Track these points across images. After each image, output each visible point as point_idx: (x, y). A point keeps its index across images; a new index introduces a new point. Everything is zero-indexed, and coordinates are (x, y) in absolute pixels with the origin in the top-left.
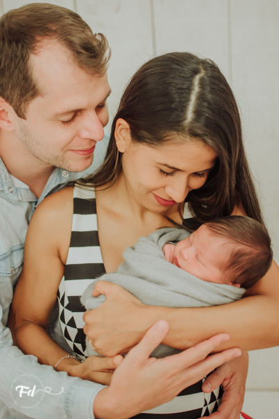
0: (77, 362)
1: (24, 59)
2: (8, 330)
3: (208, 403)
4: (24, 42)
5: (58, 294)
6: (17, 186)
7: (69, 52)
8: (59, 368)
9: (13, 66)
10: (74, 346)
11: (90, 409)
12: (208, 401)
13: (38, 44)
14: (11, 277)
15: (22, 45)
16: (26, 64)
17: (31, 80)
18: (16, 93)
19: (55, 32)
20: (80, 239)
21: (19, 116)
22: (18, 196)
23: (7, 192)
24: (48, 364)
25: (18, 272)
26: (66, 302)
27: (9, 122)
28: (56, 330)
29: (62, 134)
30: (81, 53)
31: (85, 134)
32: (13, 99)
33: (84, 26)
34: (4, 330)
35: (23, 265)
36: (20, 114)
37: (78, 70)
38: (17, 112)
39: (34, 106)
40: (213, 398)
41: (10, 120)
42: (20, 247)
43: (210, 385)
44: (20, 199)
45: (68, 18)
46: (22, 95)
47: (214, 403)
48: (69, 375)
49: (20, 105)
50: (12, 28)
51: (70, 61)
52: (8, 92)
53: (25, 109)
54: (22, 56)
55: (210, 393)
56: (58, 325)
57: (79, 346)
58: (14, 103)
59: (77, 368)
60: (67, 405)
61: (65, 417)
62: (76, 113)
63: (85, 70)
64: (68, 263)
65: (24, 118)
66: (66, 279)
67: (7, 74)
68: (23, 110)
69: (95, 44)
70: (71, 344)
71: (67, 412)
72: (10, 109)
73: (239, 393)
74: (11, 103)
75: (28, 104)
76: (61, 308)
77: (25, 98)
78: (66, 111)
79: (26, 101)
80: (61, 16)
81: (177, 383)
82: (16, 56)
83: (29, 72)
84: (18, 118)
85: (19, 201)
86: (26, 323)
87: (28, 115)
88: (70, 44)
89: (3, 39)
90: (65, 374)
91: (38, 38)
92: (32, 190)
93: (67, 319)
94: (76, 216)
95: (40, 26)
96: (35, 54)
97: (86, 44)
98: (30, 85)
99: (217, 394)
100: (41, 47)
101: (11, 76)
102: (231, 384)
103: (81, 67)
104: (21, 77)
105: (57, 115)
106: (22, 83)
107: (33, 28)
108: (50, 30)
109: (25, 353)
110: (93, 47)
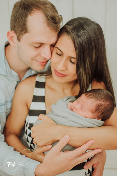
0: (30, 152)
1: (26, 16)
2: (3, 135)
3: (87, 174)
4: (28, 9)
5: (25, 122)
6: (13, 74)
7: (45, 18)
8: (22, 153)
9: (20, 18)
10: (30, 145)
11: (33, 173)
12: (87, 173)
13: (33, 12)
14: (6, 113)
15: (27, 11)
16: (26, 18)
17: (26, 26)
18: (19, 30)
19: (42, 9)
20: (36, 99)
21: (18, 40)
22: (13, 78)
23: (9, 76)
24: (18, 151)
25: (9, 111)
26: (28, 126)
27: (14, 42)
28: (23, 138)
29: (33, 52)
30: (49, 19)
31: (43, 55)
32: (17, 32)
33: (55, 11)
34: (1, 135)
35: (11, 108)
36: (19, 39)
37: (46, 26)
38: (18, 38)
39: (25, 37)
40: (89, 172)
41: (14, 41)
42: (10, 101)
43: (87, 166)
44: (14, 79)
45: (49, 5)
46: (21, 31)
47: (89, 174)
48: (26, 156)
49: (19, 36)
50: (25, 3)
51: (44, 22)
52: (16, 29)
53: (21, 38)
54: (25, 15)
55: (88, 170)
56: (24, 136)
57: (32, 145)
58: (17, 34)
59: (30, 154)
60: (24, 170)
61: (23, 175)
62: (41, 44)
63: (49, 27)
64: (31, 109)
65: (20, 41)
66: (29, 116)
67: (18, 21)
68: (20, 38)
69: (57, 18)
70: (29, 144)
71: (24, 173)
72: (15, 36)
73: (100, 171)
74: (16, 34)
75: (22, 36)
76: (26, 128)
77: (22, 33)
78: (37, 42)
79: (22, 34)
80: (46, 4)
81: (72, 163)
82: (23, 15)
83: (26, 22)
84: (18, 41)
85: (13, 80)
86: (10, 134)
87: (21, 40)
88: (46, 15)
89: (20, 6)
90: (24, 156)
91: (34, 9)
92: (19, 76)
93: (28, 133)
94: (36, 89)
95: (36, 5)
96: (31, 15)
97: (53, 17)
98: (25, 28)
99: (91, 170)
100: (34, 13)
101: (19, 22)
102: (97, 167)
103: (48, 26)
104: (23, 23)
105: (33, 43)
106: (22, 26)
107: (33, 5)
108: (40, 8)
109: (9, 145)
110: (56, 19)
